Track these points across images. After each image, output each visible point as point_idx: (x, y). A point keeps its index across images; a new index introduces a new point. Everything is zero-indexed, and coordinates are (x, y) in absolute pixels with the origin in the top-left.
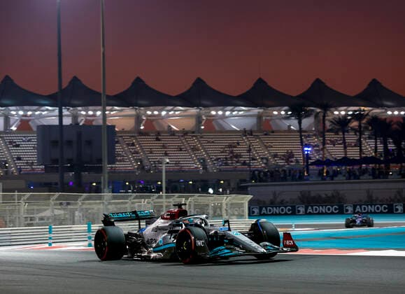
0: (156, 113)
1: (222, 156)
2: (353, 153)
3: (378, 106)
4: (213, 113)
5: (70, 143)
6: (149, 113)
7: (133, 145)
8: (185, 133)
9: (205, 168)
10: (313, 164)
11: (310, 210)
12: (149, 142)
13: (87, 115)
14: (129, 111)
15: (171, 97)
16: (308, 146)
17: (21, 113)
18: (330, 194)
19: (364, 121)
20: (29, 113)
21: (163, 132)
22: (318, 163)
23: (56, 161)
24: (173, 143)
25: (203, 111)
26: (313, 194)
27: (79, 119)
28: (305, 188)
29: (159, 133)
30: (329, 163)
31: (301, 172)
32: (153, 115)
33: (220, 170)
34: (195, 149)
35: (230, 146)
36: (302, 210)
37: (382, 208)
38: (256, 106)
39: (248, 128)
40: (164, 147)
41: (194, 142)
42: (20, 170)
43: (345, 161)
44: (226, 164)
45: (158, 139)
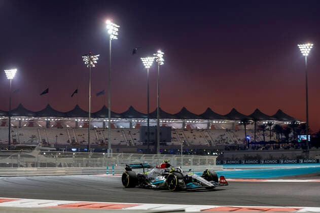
0: (191, 122)
1: (218, 140)
2: (267, 139)
3: (280, 120)
4: (214, 122)
5: (152, 133)
6: (188, 122)
7: (181, 134)
8: (203, 130)
9: (211, 145)
10: (250, 143)
11: (247, 162)
12: (188, 134)
13: (163, 122)
14: (180, 121)
15: (197, 115)
16: (248, 136)
17: (136, 121)
18: (256, 155)
19: (272, 126)
20: (140, 121)
21: (194, 129)
22: (252, 143)
23: (146, 141)
24: (198, 134)
25: (210, 121)
26: (249, 156)
27: (160, 124)
28: (246, 153)
29: (192, 130)
30: (256, 143)
31: (245, 147)
32: (189, 123)
33: (217, 146)
34: (207, 137)
35: (221, 136)
36: (244, 162)
37: (275, 162)
38: (231, 119)
39: (229, 128)
40: (194, 136)
41: (206, 134)
42: (135, 144)
43: (263, 143)
44: (219, 143)
45: (192, 133)
